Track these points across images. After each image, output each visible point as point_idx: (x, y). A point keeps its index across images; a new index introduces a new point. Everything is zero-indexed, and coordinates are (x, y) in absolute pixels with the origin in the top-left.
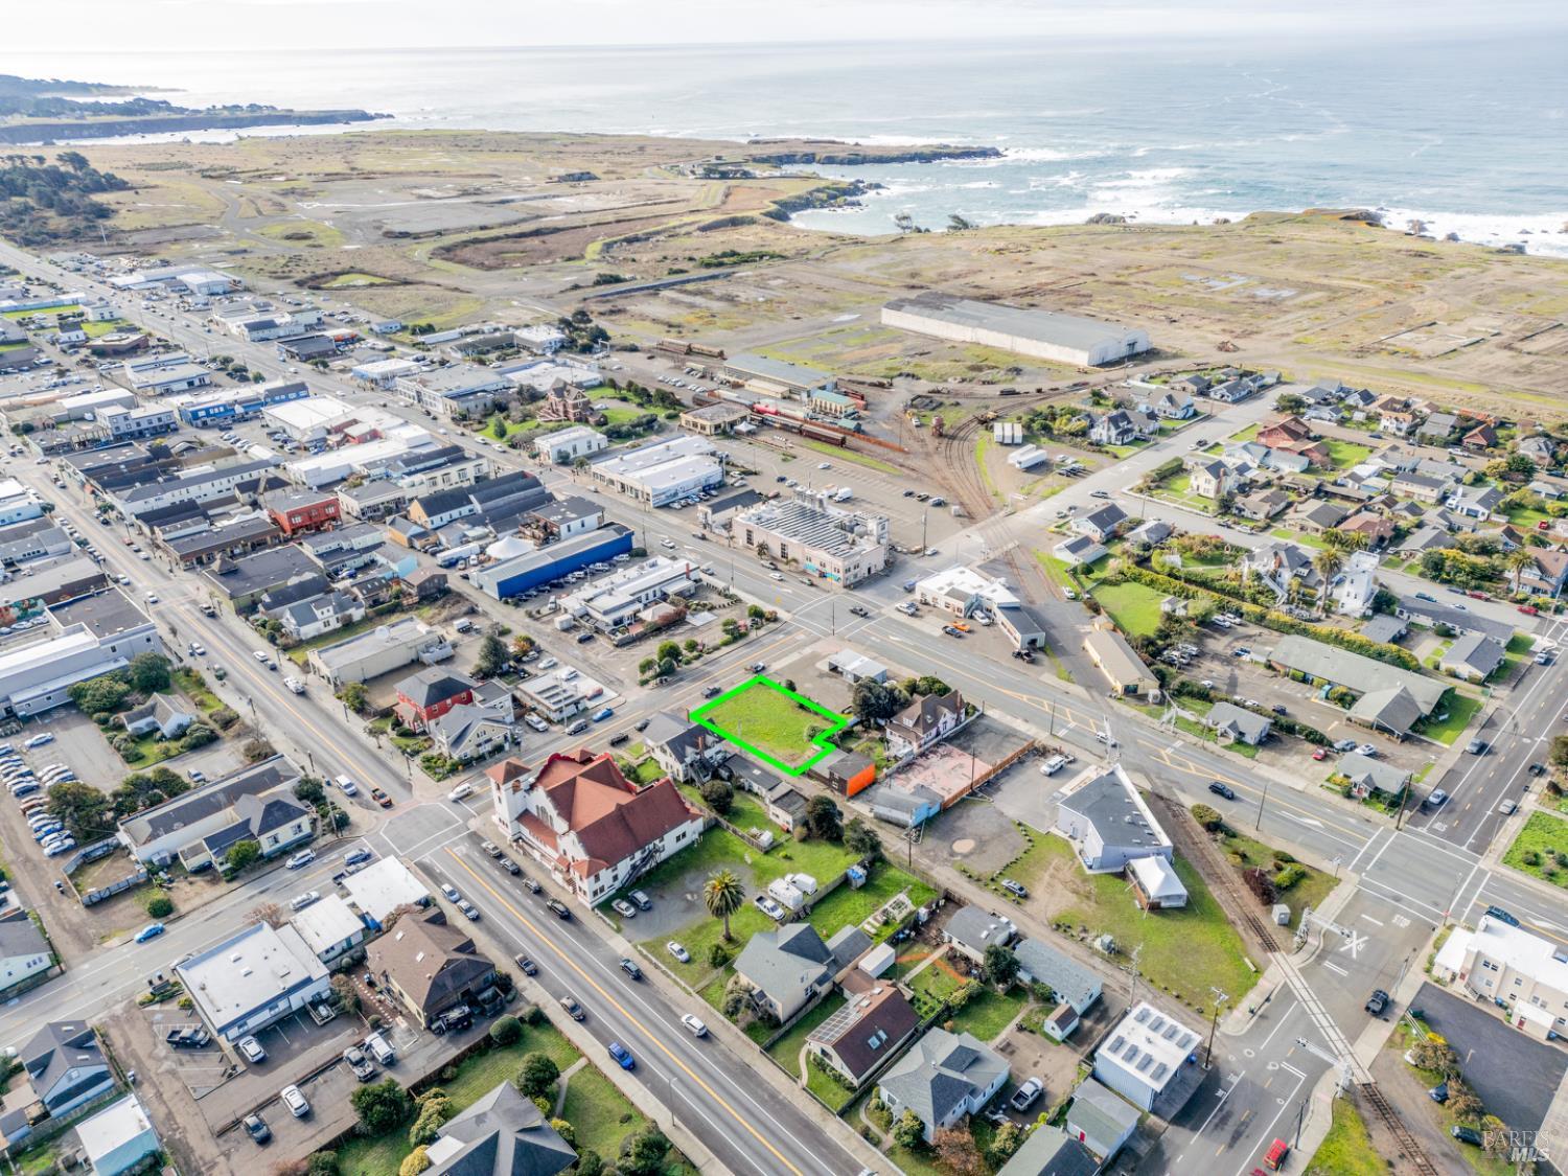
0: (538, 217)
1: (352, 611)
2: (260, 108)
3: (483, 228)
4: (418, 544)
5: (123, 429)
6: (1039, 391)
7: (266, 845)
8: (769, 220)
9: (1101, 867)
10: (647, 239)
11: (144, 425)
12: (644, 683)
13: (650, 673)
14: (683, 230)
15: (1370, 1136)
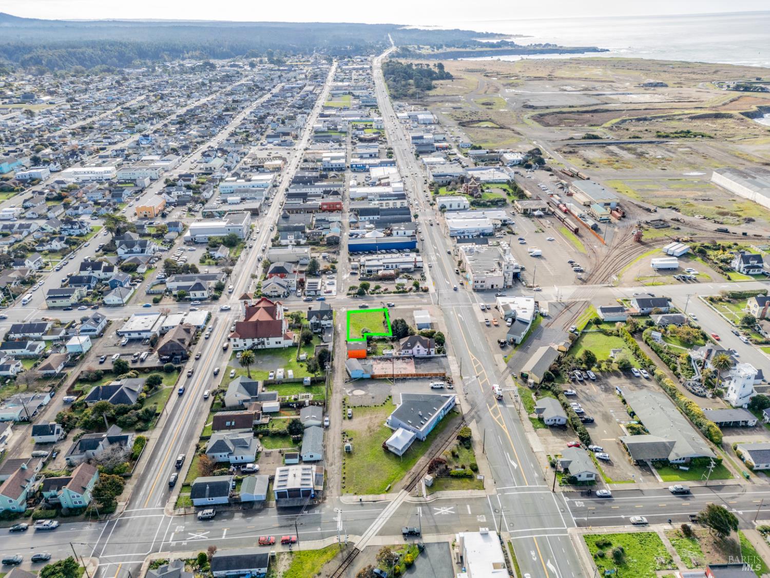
0: (606, 103)
1: (301, 240)
2: (550, 45)
3: (570, 107)
4: (352, 225)
5: (327, 166)
6: (744, 234)
7: (192, 295)
8: (742, 116)
9: (392, 425)
10: (651, 120)
11: (334, 166)
12: (348, 294)
13: (353, 292)
14: (678, 117)
15: (329, 562)
